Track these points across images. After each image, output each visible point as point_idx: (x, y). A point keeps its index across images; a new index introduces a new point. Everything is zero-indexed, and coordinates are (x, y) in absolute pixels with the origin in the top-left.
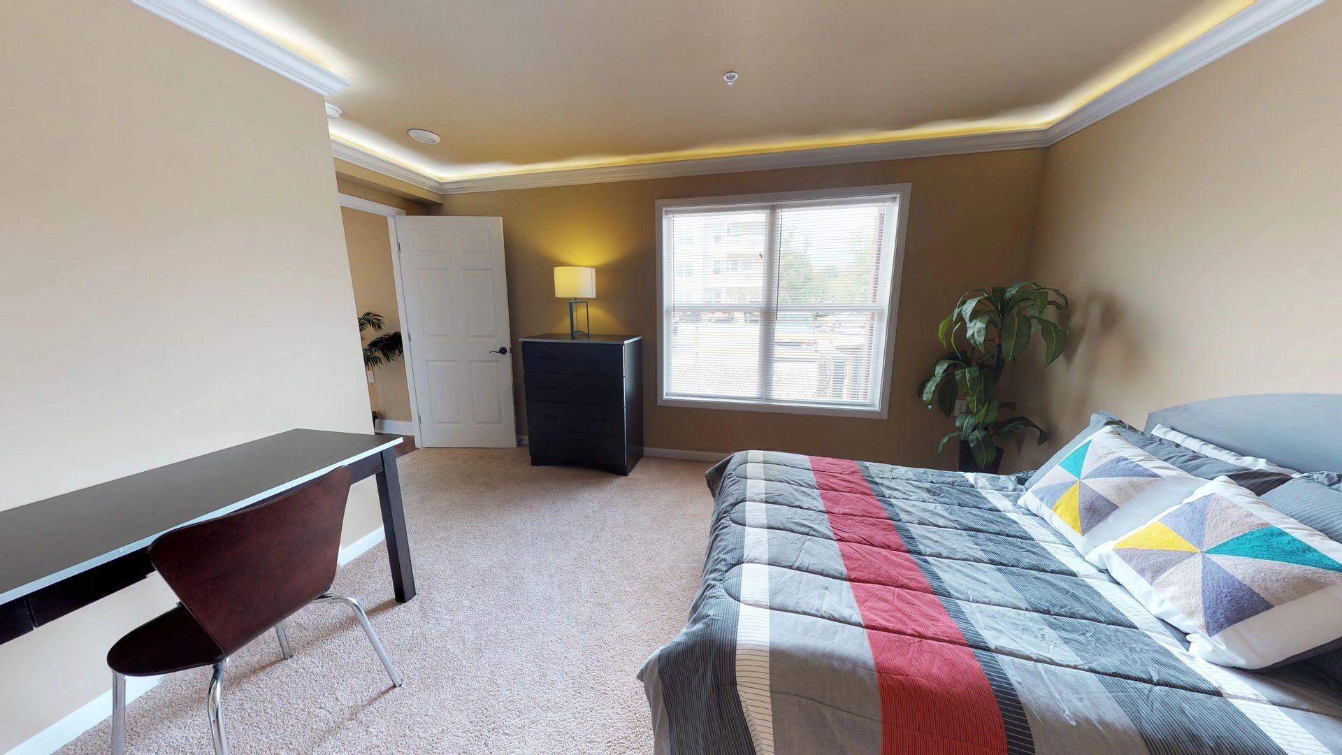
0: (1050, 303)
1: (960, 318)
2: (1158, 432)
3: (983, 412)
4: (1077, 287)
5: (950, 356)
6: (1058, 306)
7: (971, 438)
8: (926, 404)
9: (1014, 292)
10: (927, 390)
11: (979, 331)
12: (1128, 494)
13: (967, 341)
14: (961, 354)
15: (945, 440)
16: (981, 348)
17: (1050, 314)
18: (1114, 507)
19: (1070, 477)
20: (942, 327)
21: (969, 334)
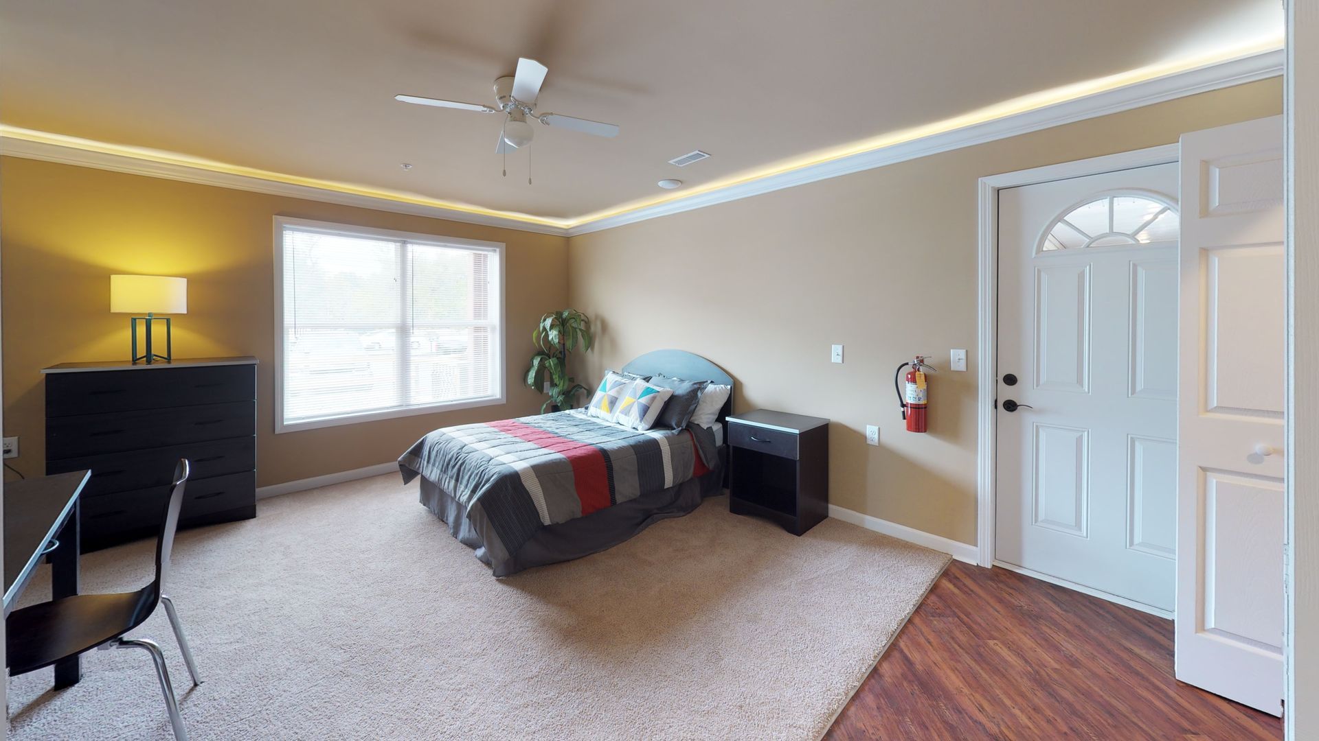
0: (582, 320)
1: (544, 329)
2: (626, 373)
3: (562, 383)
4: (591, 313)
5: (540, 353)
6: (586, 322)
7: (558, 401)
8: (530, 386)
9: (567, 314)
10: (529, 377)
11: (555, 336)
12: (619, 392)
13: (549, 342)
14: (546, 351)
15: (545, 406)
16: (557, 346)
17: (582, 326)
18: (617, 399)
19: (604, 393)
20: (535, 334)
21: (550, 338)
